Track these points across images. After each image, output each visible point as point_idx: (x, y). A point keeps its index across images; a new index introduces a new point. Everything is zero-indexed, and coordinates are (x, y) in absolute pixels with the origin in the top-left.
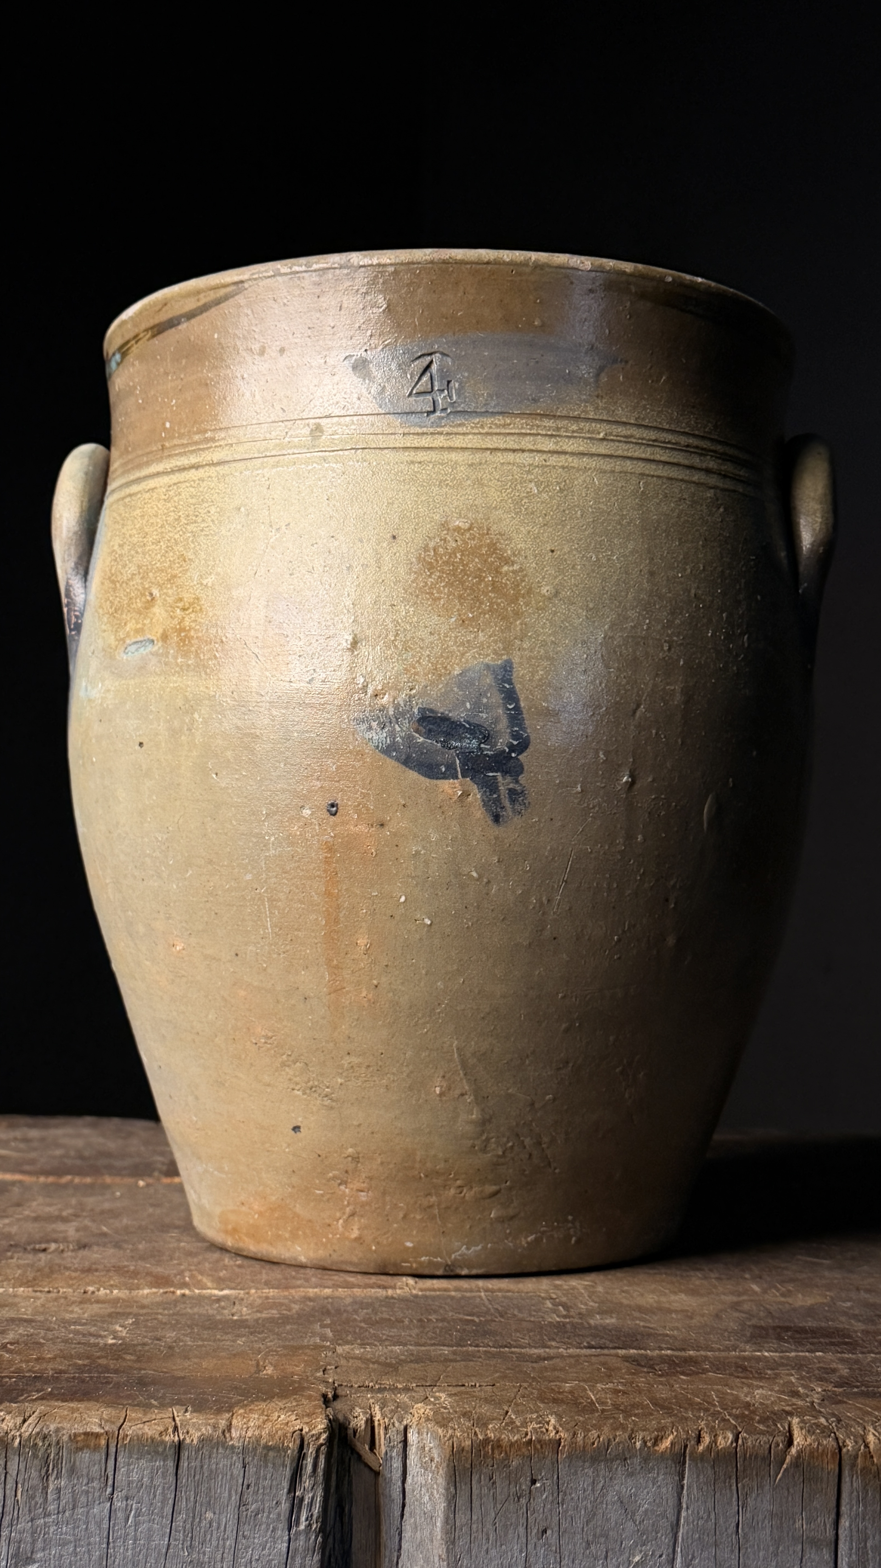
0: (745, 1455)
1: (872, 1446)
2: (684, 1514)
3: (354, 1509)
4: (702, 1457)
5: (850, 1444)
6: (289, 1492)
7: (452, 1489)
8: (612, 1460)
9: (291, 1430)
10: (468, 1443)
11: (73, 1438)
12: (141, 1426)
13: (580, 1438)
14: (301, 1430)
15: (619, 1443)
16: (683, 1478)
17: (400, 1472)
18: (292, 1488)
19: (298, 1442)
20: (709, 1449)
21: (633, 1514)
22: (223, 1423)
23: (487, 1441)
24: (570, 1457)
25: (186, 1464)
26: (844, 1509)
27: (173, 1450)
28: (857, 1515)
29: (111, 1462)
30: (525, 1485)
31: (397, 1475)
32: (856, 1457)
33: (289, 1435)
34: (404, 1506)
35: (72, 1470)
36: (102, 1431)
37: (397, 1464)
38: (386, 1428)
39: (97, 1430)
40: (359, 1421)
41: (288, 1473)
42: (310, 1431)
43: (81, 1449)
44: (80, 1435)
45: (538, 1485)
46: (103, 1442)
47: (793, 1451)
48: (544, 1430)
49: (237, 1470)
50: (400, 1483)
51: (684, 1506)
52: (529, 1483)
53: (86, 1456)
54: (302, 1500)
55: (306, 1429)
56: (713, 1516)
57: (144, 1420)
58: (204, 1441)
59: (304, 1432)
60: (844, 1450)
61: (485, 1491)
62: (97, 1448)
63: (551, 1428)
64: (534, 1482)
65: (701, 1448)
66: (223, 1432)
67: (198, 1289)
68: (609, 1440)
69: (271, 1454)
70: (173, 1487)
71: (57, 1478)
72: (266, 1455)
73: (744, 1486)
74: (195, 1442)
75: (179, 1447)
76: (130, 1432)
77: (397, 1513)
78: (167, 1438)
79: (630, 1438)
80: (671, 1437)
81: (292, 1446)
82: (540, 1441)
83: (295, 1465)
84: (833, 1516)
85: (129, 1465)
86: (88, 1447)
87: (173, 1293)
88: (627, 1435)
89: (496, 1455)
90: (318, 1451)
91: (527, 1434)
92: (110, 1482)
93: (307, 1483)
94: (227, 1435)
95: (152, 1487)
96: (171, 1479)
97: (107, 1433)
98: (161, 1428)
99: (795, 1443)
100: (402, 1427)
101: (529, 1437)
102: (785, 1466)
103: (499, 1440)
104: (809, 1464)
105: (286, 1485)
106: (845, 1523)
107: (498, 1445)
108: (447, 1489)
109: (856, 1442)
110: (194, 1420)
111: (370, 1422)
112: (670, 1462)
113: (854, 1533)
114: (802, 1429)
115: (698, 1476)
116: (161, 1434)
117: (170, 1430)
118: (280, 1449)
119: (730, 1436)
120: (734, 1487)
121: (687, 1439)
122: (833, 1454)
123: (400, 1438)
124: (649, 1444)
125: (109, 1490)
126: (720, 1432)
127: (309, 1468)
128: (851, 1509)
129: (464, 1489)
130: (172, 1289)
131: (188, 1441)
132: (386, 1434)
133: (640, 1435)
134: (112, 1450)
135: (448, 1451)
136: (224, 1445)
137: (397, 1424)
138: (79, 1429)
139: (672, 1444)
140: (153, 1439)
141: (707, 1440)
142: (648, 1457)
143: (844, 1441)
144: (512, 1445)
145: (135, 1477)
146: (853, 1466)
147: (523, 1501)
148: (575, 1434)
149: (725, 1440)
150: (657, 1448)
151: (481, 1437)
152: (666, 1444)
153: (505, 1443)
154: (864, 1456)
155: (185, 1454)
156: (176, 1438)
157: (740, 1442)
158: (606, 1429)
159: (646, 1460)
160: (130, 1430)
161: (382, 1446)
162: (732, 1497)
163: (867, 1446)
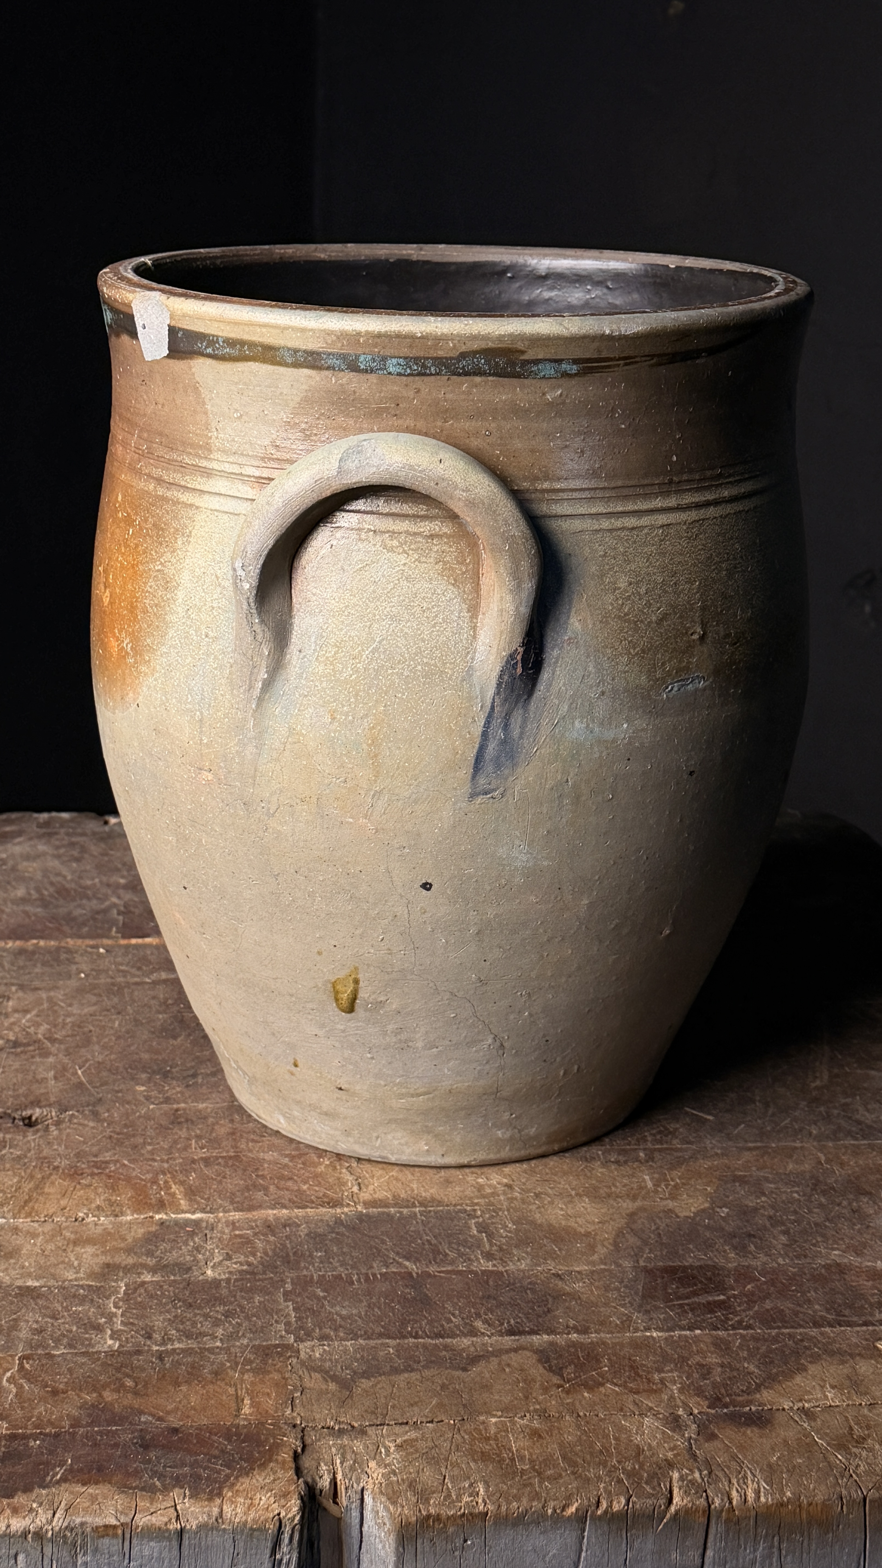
0: (634, 1515)
1: (734, 1503)
2: (583, 1554)
3: (321, 1543)
4: (600, 1517)
5: (717, 1502)
6: (271, 1557)
7: (401, 1549)
8: (529, 1524)
9: (271, 1516)
10: (414, 1519)
11: (96, 1529)
12: (149, 1517)
13: (504, 1508)
14: (279, 1514)
15: (534, 1512)
16: (584, 1531)
17: (358, 1520)
18: (273, 1552)
19: (278, 1524)
20: (606, 1512)
21: (544, 1556)
22: (216, 1511)
23: (429, 1516)
24: (495, 1523)
25: (187, 1542)
26: (709, 1544)
27: (176, 1535)
28: (720, 1548)
29: (127, 1543)
30: (459, 1542)
31: (356, 1521)
32: (722, 1511)
33: (270, 1520)
34: (361, 1542)
35: (96, 1550)
36: (118, 1523)
37: (355, 1514)
38: (346, 1489)
39: (113, 1522)
40: (325, 1483)
41: (269, 1544)
42: (286, 1515)
43: (103, 1537)
44: (100, 1527)
45: (469, 1542)
46: (120, 1532)
47: (673, 1509)
48: (474, 1503)
49: (229, 1544)
50: (358, 1527)
51: (584, 1549)
52: (462, 1542)
53: (106, 1541)
54: (282, 1560)
55: (283, 1514)
56: (606, 1554)
57: (152, 1510)
58: (202, 1527)
59: (281, 1516)
60: (713, 1507)
61: (427, 1549)
62: (115, 1536)
63: (480, 1501)
64: (465, 1541)
65: (599, 1512)
66: (216, 1520)
67: (173, 1213)
68: (527, 1511)
69: (255, 1533)
70: (178, 1557)
71: (84, 1555)
72: (251, 1534)
73: (631, 1536)
74: (194, 1527)
75: (181, 1533)
76: (141, 1524)
77: (356, 1547)
78: (171, 1527)
79: (543, 1507)
80: (576, 1505)
81: (272, 1527)
82: (471, 1514)
83: (275, 1540)
84: (701, 1551)
85: (141, 1545)
86: (108, 1535)
87: (152, 1217)
88: (540, 1505)
89: (436, 1526)
90: (293, 1530)
91: (461, 1508)
92: (127, 1556)
93: (285, 1548)
94: (220, 1521)
95: (161, 1559)
96: (175, 1552)
97: (122, 1524)
98: (166, 1519)
99: (674, 1502)
100: (360, 1488)
101: (462, 1511)
102: (665, 1520)
103: (438, 1515)
104: (684, 1518)
105: (268, 1552)
106: (709, 1553)
107: (438, 1518)
108: (397, 1549)
109: (722, 1500)
110: (192, 1509)
111: (334, 1482)
112: (574, 1523)
113: (717, 1560)
114: (680, 1489)
115: (596, 1531)
116: (166, 1524)
117: (174, 1520)
118: (262, 1530)
119: (623, 1501)
120: (624, 1536)
121: (589, 1506)
122: (704, 1511)
123: (358, 1496)
124: (558, 1511)
125: (127, 1561)
126: (614, 1498)
127: (286, 1541)
128: (715, 1544)
129: (410, 1549)
130: (151, 1214)
131: (188, 1527)
132: (346, 1493)
133: (552, 1504)
134: (127, 1536)
135: (398, 1525)
136: (217, 1529)
137: (355, 1485)
138: (99, 1521)
139: (577, 1510)
140: (160, 1529)
141: (604, 1505)
142: (557, 1519)
143: (713, 1499)
144: (449, 1518)
145: (146, 1553)
146: (719, 1517)
147: (457, 1553)
148: (499, 1506)
149: (619, 1505)
150: (564, 1513)
151: (424, 1513)
152: (572, 1509)
153: (444, 1517)
154: (728, 1510)
155: (186, 1536)
156: (179, 1527)
157: (631, 1505)
158: (525, 1501)
159: (556, 1523)
160: (142, 1520)
161: (343, 1500)
162: (622, 1543)
163: (731, 1503)
